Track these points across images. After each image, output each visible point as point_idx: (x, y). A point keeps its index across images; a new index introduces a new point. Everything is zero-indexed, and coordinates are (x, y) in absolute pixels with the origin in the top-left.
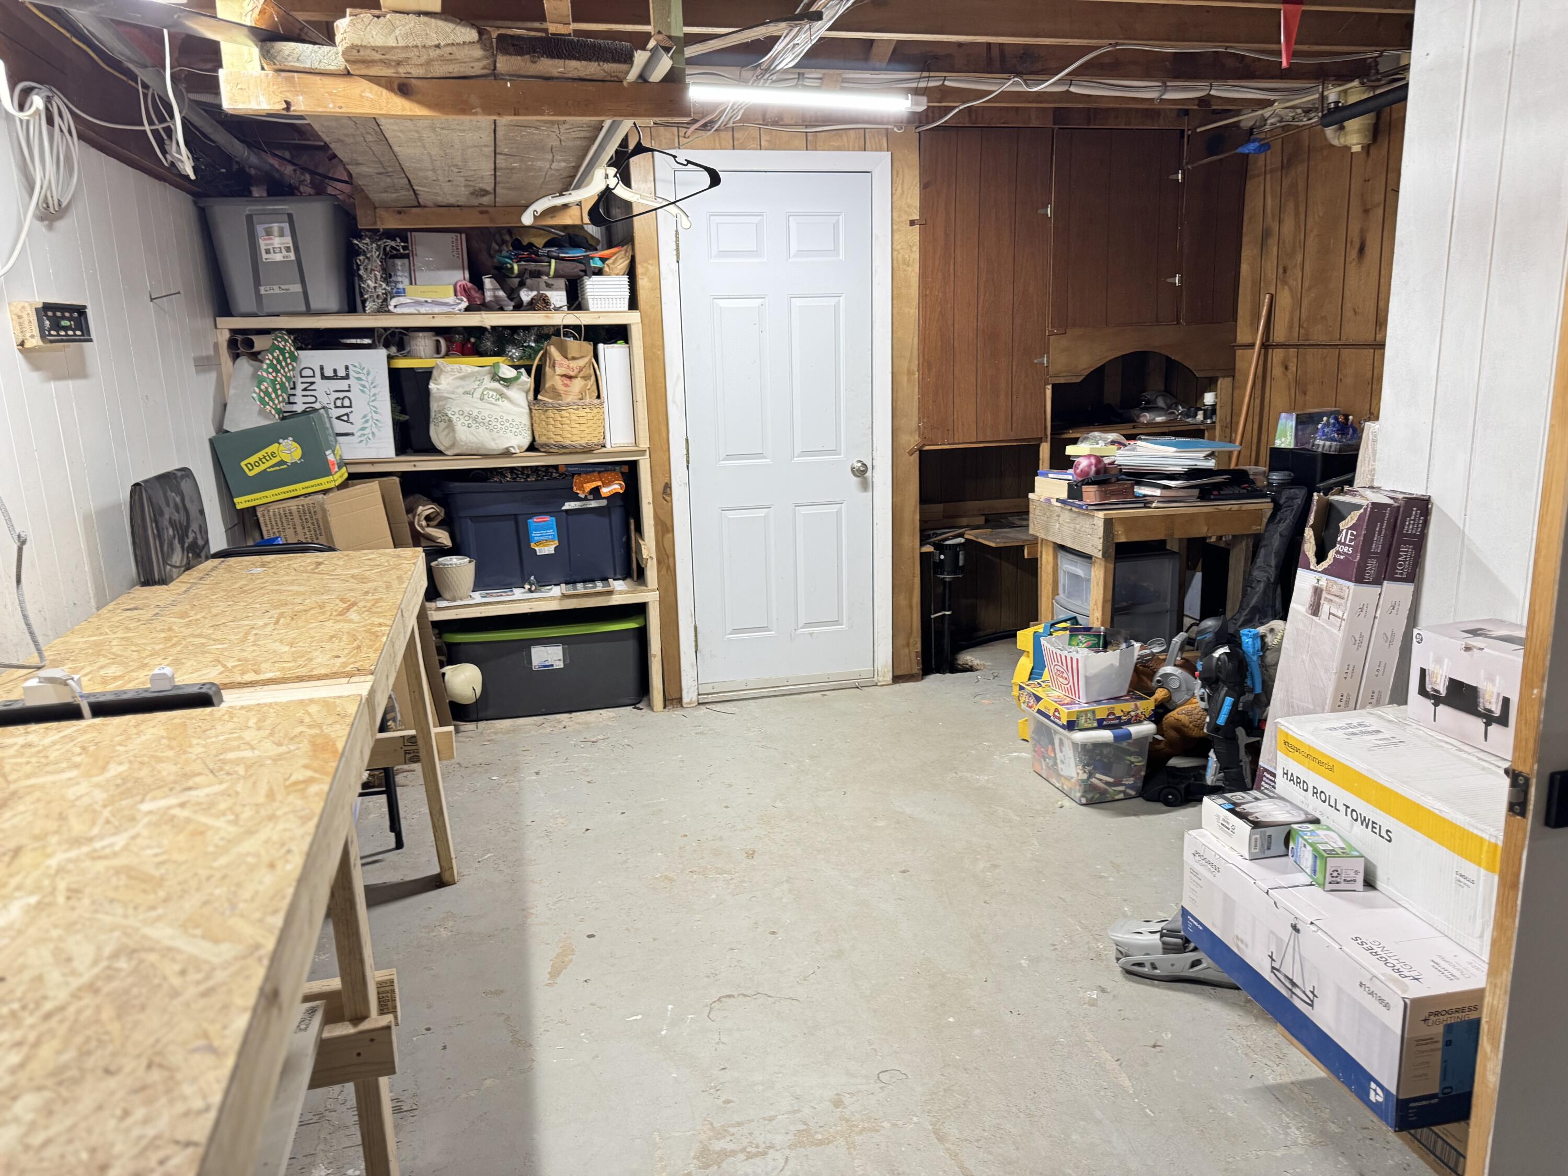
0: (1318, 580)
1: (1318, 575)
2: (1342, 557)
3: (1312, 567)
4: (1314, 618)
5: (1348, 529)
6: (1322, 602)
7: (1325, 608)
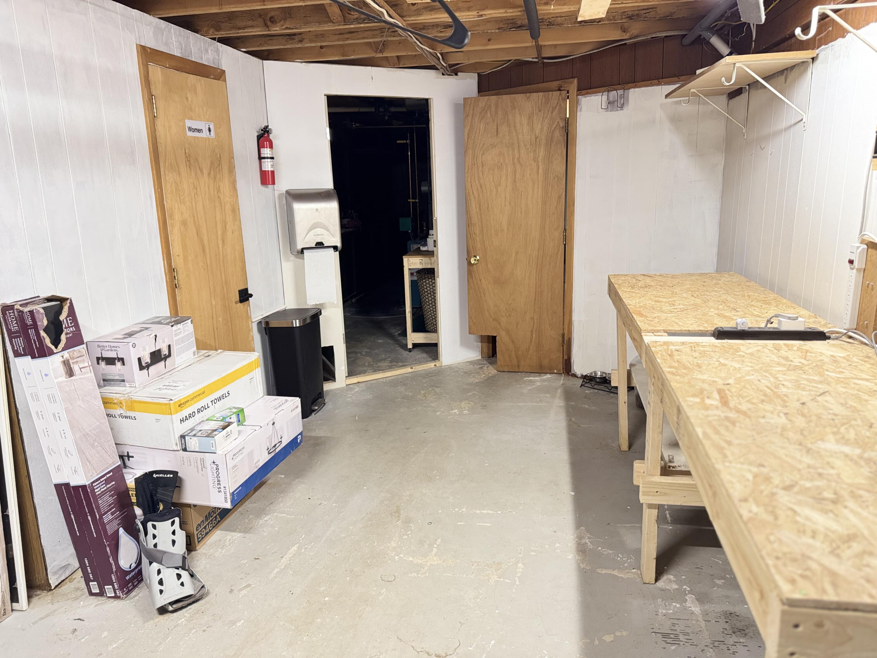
0: (63, 356)
1: (61, 354)
2: (71, 335)
3: (55, 352)
4: (72, 378)
5: (66, 318)
6: (72, 366)
7: (76, 368)
